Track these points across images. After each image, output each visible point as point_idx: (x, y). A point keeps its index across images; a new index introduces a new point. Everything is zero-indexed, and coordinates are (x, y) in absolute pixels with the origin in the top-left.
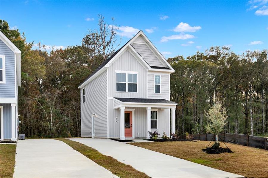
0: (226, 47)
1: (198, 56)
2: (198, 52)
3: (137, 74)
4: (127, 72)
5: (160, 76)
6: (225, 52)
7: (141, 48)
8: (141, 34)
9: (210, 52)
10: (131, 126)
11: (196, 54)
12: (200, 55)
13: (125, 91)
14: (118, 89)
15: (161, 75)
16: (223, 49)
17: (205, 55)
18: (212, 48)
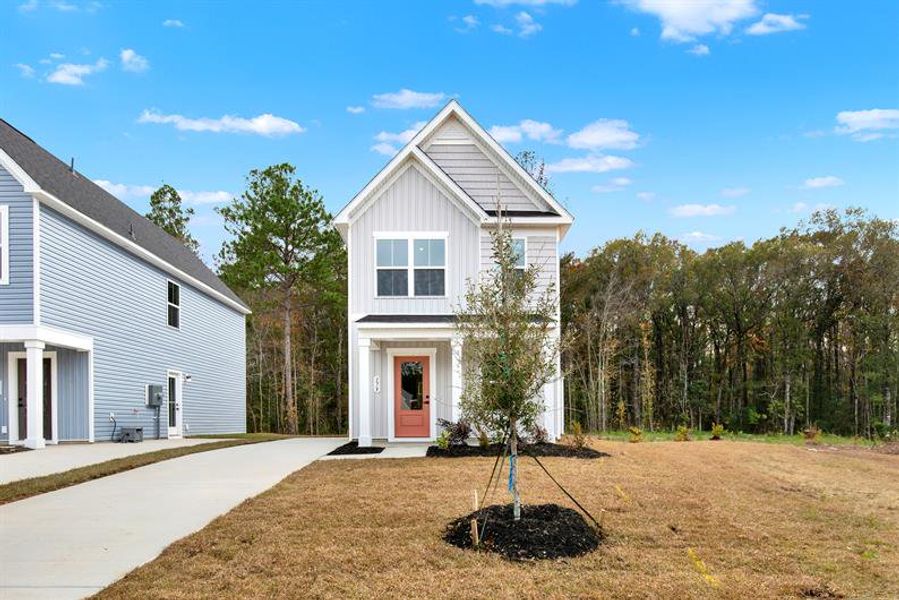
0: (857, 208)
1: (783, 238)
2: (783, 229)
3: (443, 241)
4: (411, 236)
5: (523, 240)
6: (853, 219)
7: (457, 156)
8: (453, 111)
9: (812, 225)
10: (428, 403)
11: (779, 234)
12: (789, 234)
13: (405, 293)
14: (383, 290)
15: (529, 238)
16: (849, 213)
17: (802, 233)
18: (817, 214)
